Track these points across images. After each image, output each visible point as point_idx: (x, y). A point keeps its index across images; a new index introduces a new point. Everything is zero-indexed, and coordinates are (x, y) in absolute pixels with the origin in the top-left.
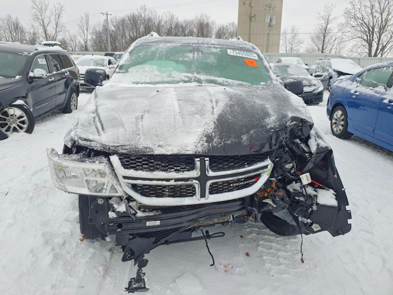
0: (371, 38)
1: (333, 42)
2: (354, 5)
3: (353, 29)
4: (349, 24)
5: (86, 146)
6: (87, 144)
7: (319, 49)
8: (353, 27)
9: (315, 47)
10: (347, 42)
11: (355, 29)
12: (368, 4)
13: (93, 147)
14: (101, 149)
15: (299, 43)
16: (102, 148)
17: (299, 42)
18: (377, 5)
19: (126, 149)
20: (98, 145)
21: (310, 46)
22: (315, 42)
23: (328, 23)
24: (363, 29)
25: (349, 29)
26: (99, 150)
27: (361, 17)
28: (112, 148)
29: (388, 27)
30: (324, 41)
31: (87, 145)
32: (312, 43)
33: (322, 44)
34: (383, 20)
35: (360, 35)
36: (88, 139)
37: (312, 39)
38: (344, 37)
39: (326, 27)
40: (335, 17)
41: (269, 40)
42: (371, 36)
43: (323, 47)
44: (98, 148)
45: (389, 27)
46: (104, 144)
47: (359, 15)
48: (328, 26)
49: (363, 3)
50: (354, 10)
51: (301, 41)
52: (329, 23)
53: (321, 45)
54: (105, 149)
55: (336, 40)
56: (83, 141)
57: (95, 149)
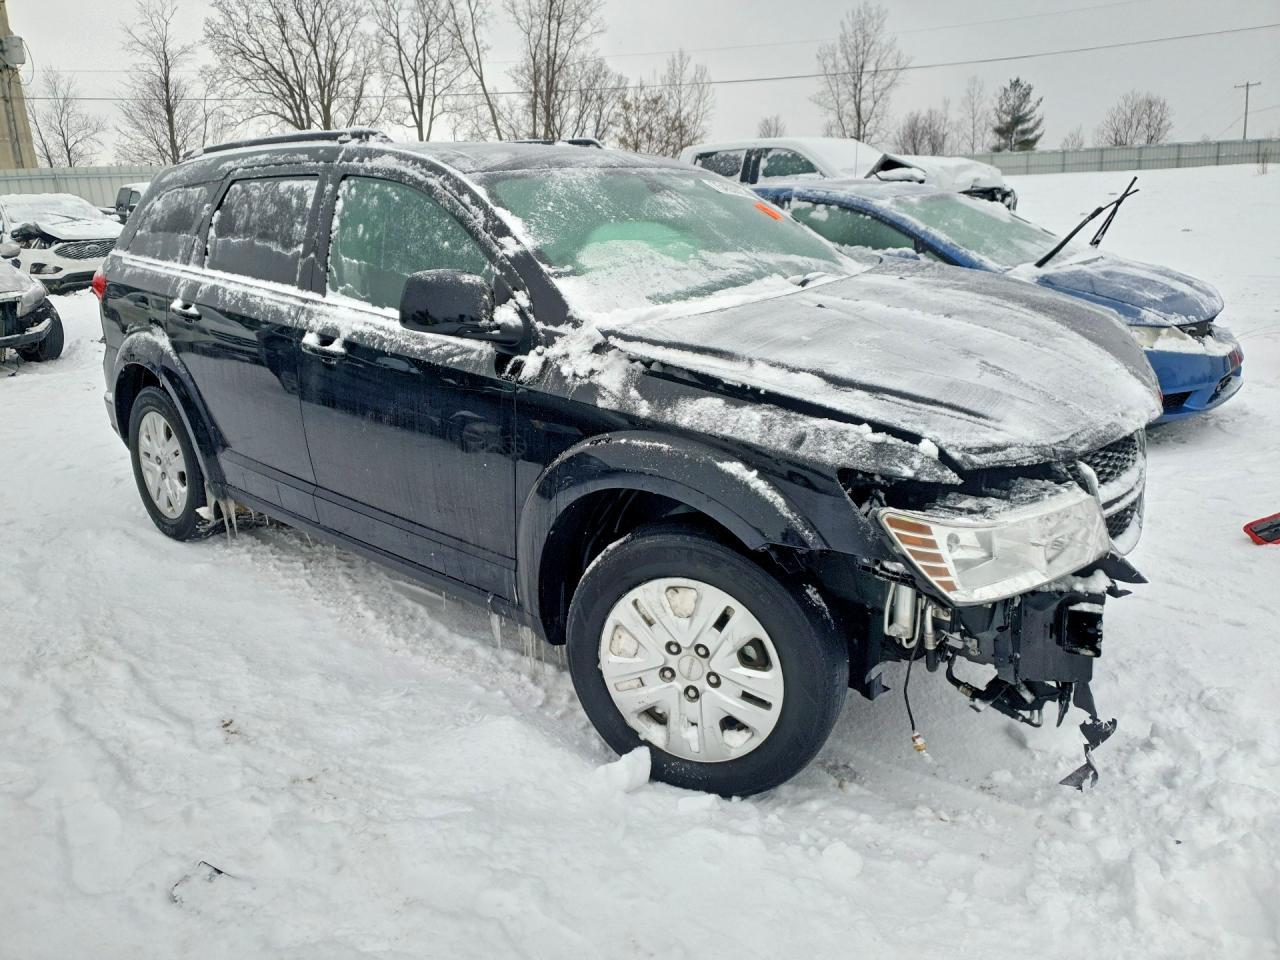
0: (304, 115)
1: (202, 127)
2: (228, 13)
3: (246, 85)
4: (232, 71)
5: (998, 464)
6: (999, 458)
7: (160, 149)
8: (246, 79)
9: (145, 142)
10: (240, 128)
11: (252, 85)
12: (268, 12)
13: (1018, 461)
14: (1039, 460)
15: (89, 131)
16: (1040, 457)
17: (86, 126)
18: (293, 18)
19: (1084, 441)
20: (1027, 452)
21: (128, 141)
22: (140, 127)
23: (167, 64)
24: (275, 89)
25: (237, 88)
26: (1036, 462)
27: (259, 50)
28: (1058, 448)
29: (339, 82)
30: (170, 122)
31: (1000, 462)
32: (132, 129)
33: (168, 133)
34: (322, 62)
35: (269, 104)
36: (991, 446)
37: (129, 115)
38: (228, 111)
39: (167, 78)
40: (186, 45)
41: (14, 120)
42: (302, 108)
43: (173, 142)
44: (1029, 458)
45: (343, 84)
46: (1039, 443)
47: (252, 46)
48: (172, 76)
49: (255, 9)
50: (231, 29)
51: (94, 124)
52: (170, 63)
53: (164, 137)
54: (1046, 456)
55: (209, 121)
56: (983, 456)
57: (1026, 464)
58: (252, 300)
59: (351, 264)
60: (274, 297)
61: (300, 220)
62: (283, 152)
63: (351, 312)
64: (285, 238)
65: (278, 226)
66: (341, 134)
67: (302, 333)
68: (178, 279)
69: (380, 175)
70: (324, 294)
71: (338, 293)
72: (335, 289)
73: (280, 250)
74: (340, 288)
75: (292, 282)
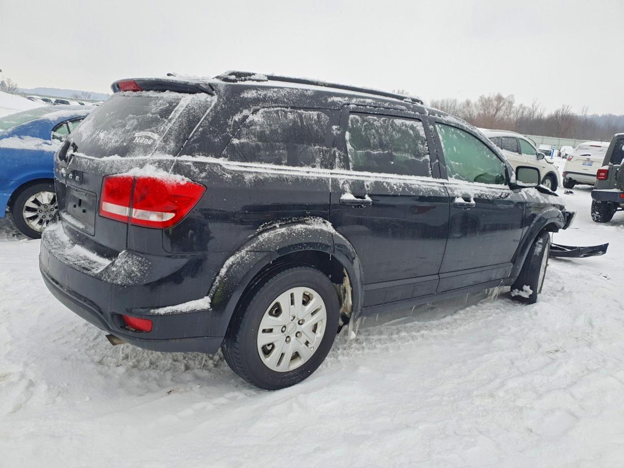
58: (413, 187)
59: (455, 165)
60: (425, 183)
61: (420, 142)
62: (386, 101)
63: (466, 186)
64: (415, 152)
65: (407, 145)
66: (406, 98)
67: (453, 198)
68: (328, 179)
69: (453, 125)
70: (447, 179)
71: (453, 178)
72: (451, 177)
73: (413, 158)
74: (453, 176)
75: (428, 175)
